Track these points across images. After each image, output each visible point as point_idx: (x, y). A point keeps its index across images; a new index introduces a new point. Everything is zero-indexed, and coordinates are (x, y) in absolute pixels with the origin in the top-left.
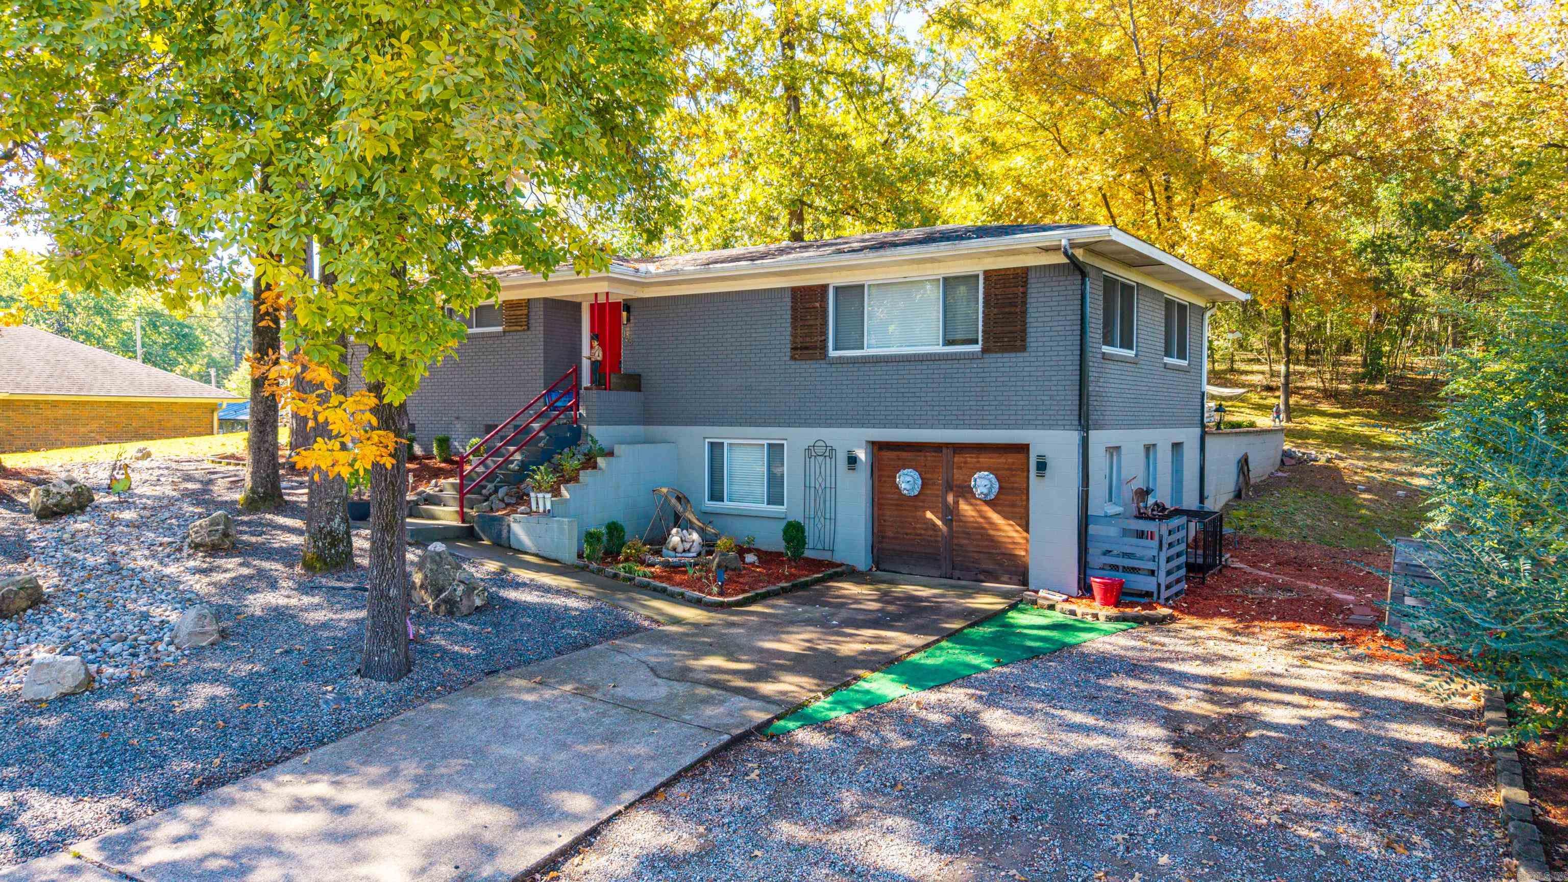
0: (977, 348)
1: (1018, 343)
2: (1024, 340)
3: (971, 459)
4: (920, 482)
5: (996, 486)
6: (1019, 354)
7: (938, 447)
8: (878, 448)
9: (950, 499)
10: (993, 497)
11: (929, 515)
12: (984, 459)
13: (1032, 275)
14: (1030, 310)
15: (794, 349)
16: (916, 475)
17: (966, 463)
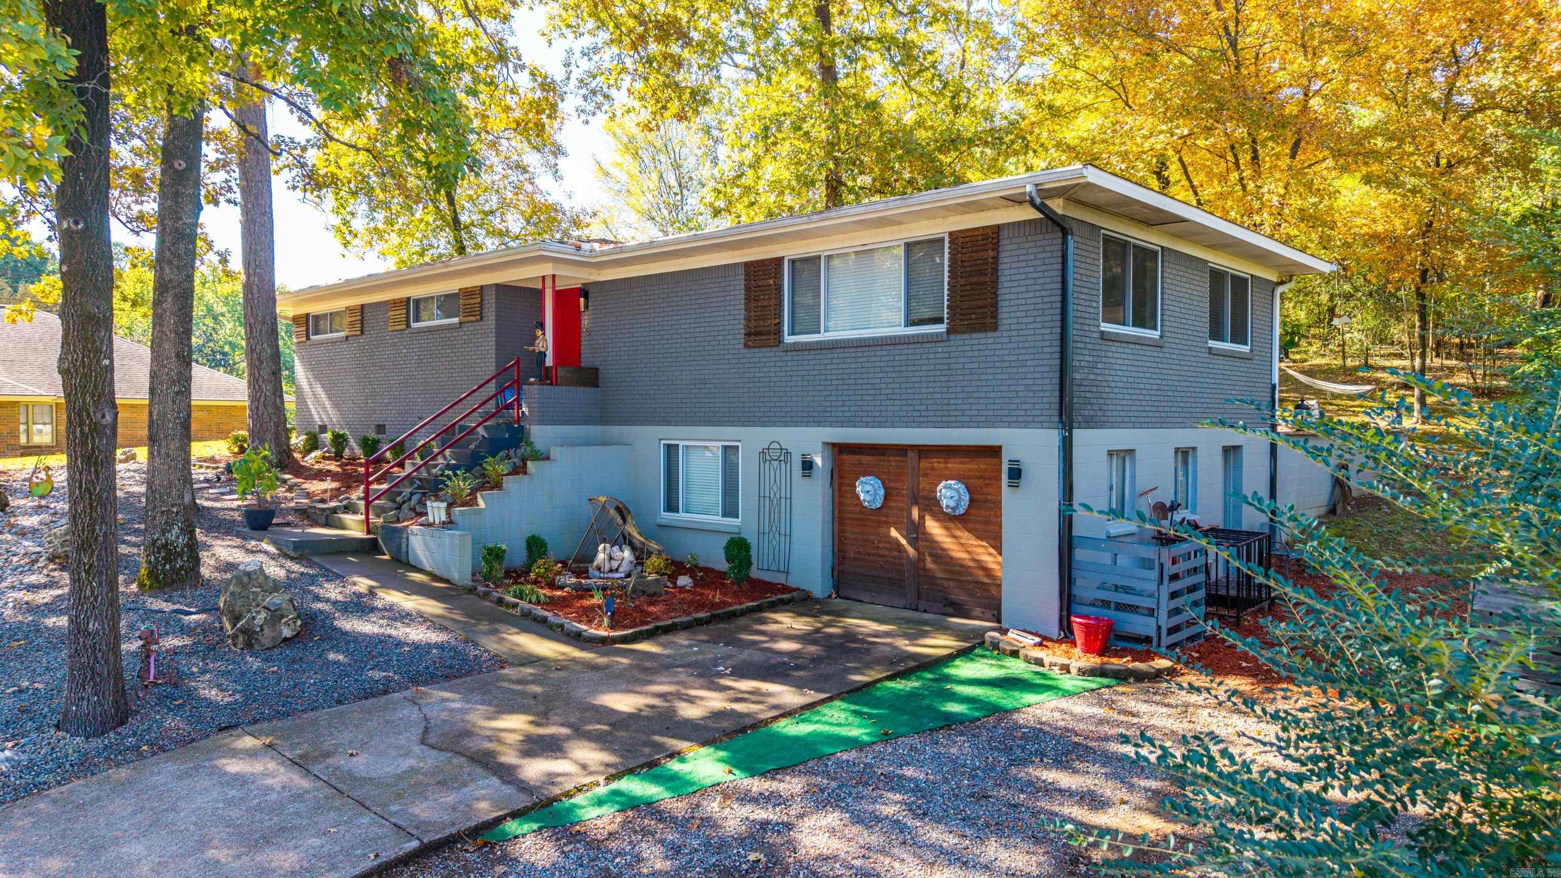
0: (941, 328)
1: (989, 320)
2: (995, 315)
3: (937, 464)
4: (882, 492)
5: (966, 498)
6: (990, 334)
7: (902, 450)
8: (839, 450)
9: (915, 513)
10: (962, 511)
11: (894, 533)
12: (955, 465)
13: (1004, 234)
14: (1002, 279)
15: (748, 335)
16: (877, 483)
17: (933, 469)
